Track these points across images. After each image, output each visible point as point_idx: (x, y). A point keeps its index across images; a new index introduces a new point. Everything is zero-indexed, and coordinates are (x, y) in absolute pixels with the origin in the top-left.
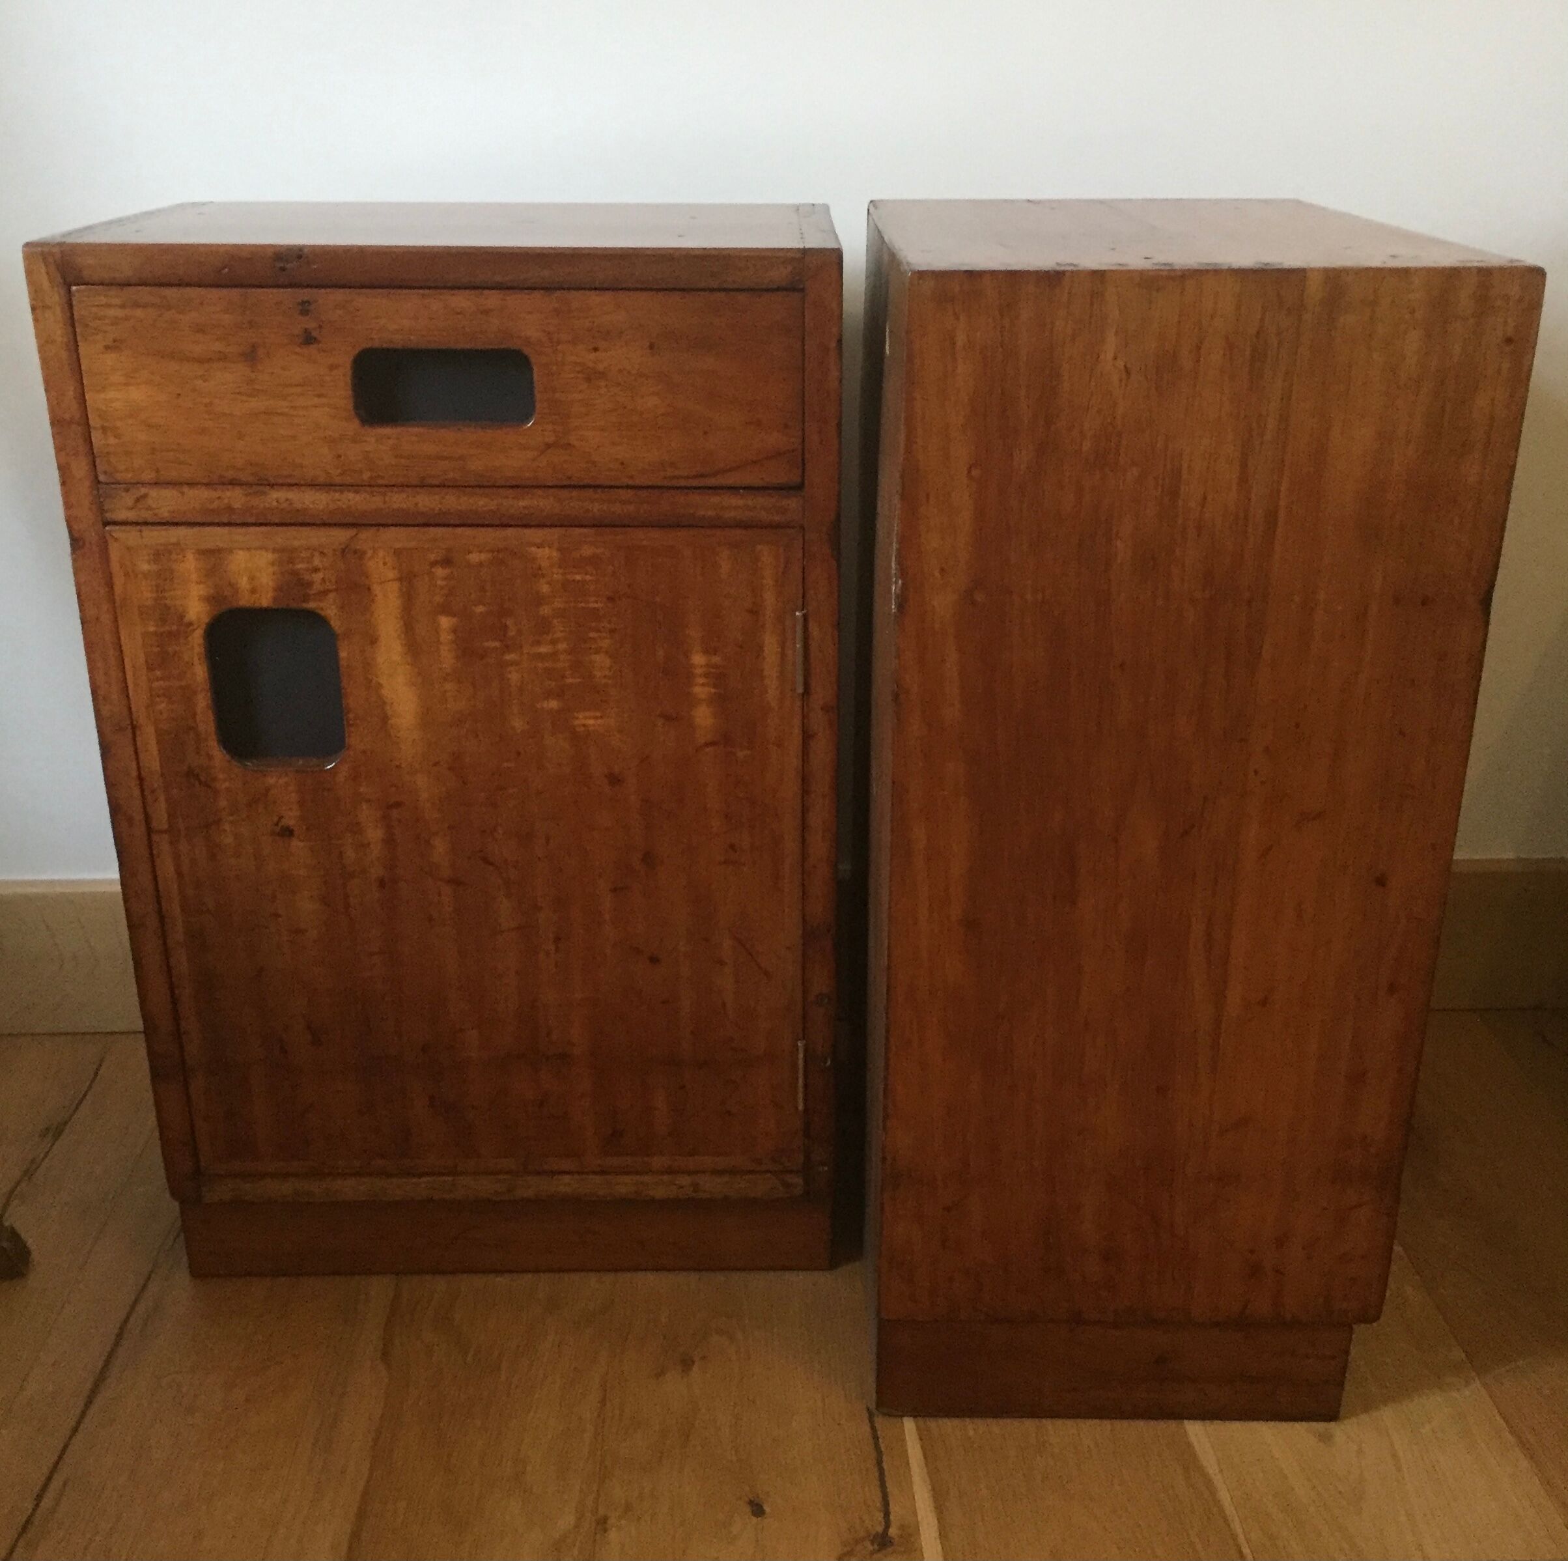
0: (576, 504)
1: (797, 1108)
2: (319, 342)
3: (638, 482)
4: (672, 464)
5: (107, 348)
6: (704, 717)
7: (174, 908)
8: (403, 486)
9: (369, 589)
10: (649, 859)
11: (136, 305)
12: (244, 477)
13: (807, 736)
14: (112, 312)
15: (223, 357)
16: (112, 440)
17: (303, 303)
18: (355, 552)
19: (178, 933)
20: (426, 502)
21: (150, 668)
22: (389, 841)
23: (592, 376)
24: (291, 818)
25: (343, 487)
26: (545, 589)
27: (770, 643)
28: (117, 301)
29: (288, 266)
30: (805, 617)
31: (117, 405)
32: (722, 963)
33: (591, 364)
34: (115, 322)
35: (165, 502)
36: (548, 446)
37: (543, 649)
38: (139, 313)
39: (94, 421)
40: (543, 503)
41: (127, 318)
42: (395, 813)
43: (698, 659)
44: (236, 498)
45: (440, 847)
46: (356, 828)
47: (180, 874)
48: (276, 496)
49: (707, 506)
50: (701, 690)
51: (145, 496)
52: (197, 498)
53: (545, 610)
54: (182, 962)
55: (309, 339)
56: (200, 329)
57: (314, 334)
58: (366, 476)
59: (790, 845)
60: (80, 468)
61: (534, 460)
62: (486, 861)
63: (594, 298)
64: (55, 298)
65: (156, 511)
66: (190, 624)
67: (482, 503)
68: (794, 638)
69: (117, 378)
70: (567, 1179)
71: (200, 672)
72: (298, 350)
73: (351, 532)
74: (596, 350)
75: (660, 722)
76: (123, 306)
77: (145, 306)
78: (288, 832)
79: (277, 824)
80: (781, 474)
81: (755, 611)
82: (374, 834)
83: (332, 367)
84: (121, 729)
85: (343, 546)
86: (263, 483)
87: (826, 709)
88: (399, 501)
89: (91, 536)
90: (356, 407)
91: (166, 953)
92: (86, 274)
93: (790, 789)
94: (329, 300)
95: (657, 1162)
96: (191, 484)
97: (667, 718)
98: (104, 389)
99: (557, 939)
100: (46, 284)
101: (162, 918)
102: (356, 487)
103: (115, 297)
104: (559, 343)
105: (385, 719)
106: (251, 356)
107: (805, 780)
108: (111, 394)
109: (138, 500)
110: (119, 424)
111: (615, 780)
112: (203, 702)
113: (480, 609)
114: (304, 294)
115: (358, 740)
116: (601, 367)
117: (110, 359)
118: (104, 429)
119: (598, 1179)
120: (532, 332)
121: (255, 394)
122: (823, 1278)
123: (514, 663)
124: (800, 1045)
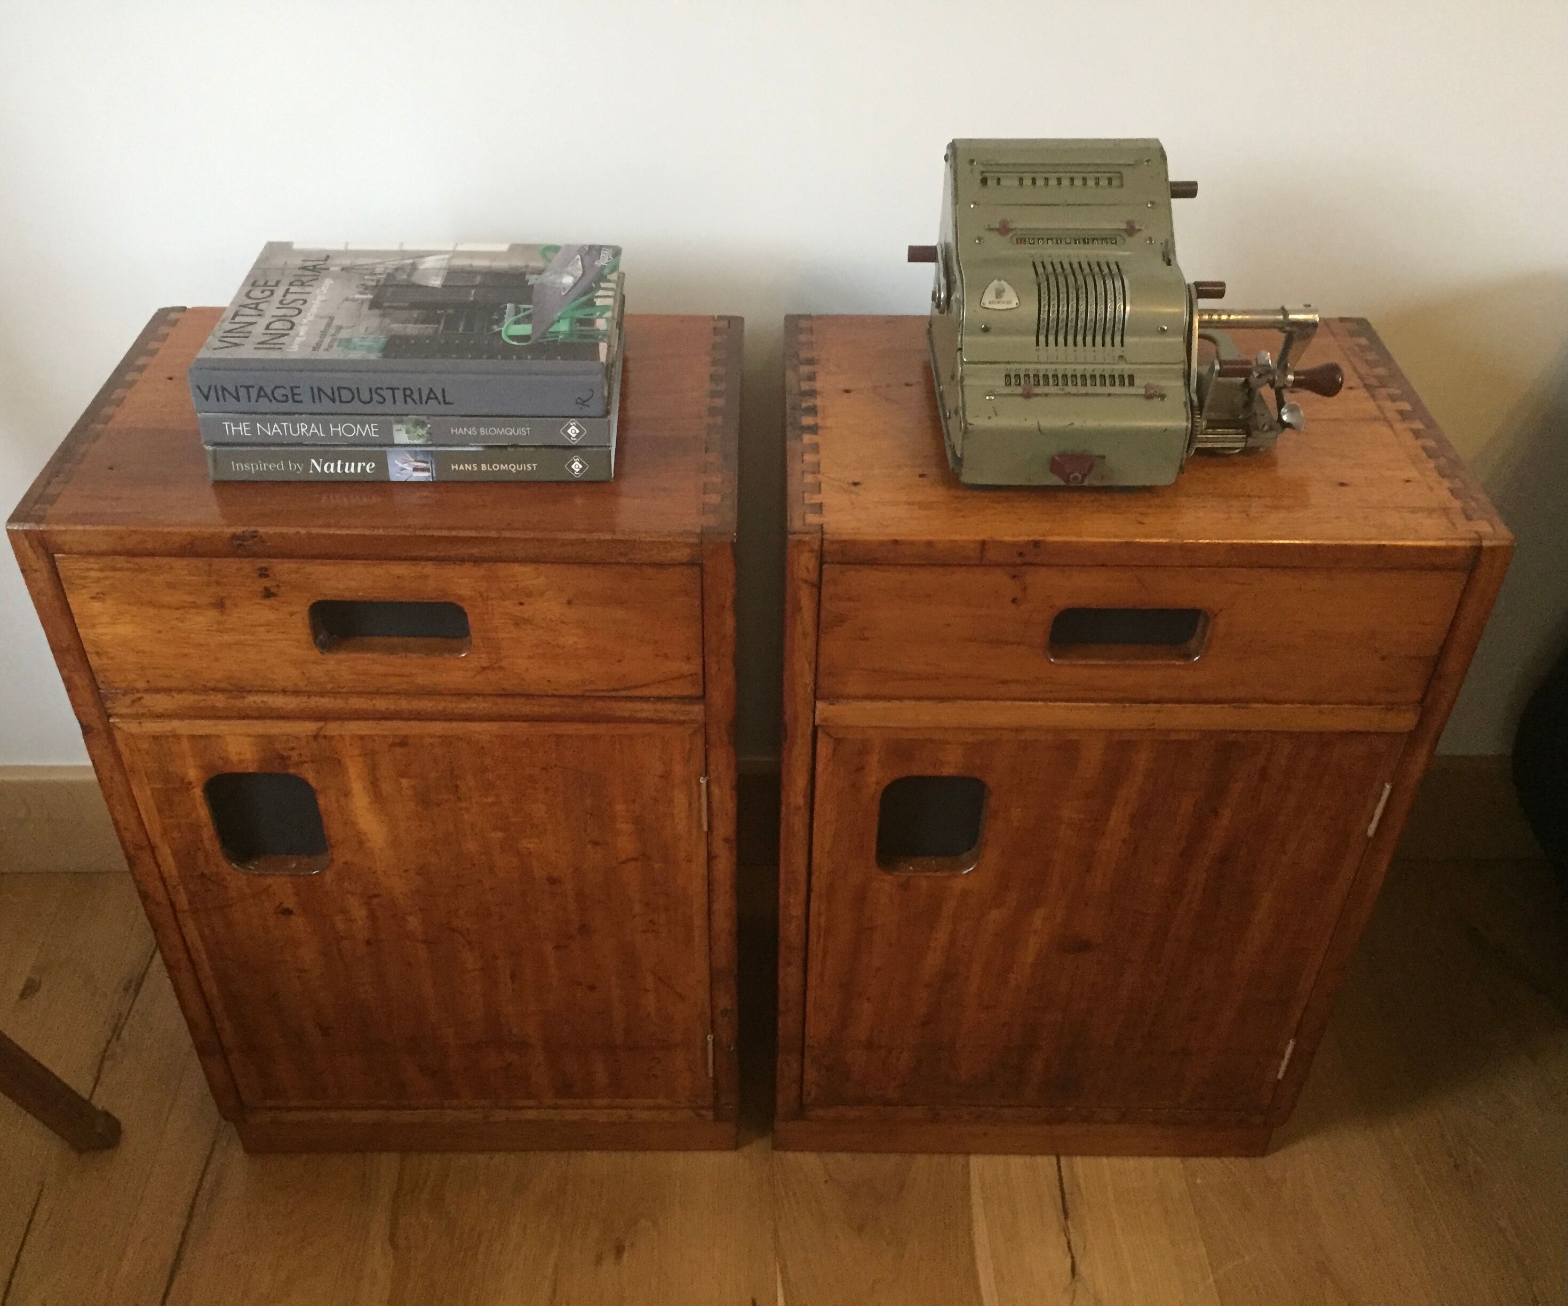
0: (510, 706)
1: (707, 1074)
2: (278, 596)
3: (562, 693)
4: (592, 682)
5: (93, 598)
6: (626, 844)
7: (202, 957)
8: (360, 694)
9: (339, 761)
10: (584, 929)
11: (114, 569)
12: (223, 685)
13: (711, 858)
14: (93, 574)
15: (194, 605)
16: (105, 661)
17: (261, 569)
18: (325, 737)
19: (206, 969)
20: (381, 704)
21: (160, 811)
22: (372, 916)
23: (519, 622)
24: (290, 904)
25: (309, 694)
26: (488, 761)
27: (680, 797)
28: (96, 566)
29: (245, 543)
30: (708, 783)
31: (107, 638)
32: (646, 990)
33: (518, 614)
34: (98, 580)
35: (159, 703)
36: (484, 669)
37: (490, 800)
38: (118, 574)
39: (88, 647)
40: (482, 706)
41: (106, 578)
42: (376, 901)
43: (619, 807)
44: (219, 701)
45: (413, 923)
46: (344, 911)
47: (202, 936)
48: (251, 699)
49: (625, 709)
50: (624, 827)
51: (140, 699)
52: (185, 700)
53: (490, 776)
54: (212, 988)
55: (268, 594)
56: (171, 586)
57: (273, 590)
58: (329, 686)
59: (699, 921)
60: (80, 680)
61: (473, 678)
62: (454, 930)
63: (517, 568)
64: (41, 564)
65: (152, 709)
66: (190, 783)
67: (427, 705)
68: (700, 796)
69: (105, 619)
70: (530, 1111)
71: (203, 812)
72: (260, 601)
73: (321, 724)
74: (521, 604)
75: (589, 846)
76: (101, 570)
77: (121, 569)
78: (288, 912)
79: (278, 907)
80: (689, 690)
81: (666, 776)
82: (359, 913)
83: (292, 614)
84: (141, 848)
85: (315, 733)
86: (241, 690)
87: (726, 840)
88: (357, 703)
89: (97, 725)
90: (315, 635)
91: (199, 984)
92: (66, 548)
93: (697, 886)
94: (283, 568)
95: (598, 1102)
96: (180, 691)
97: (596, 843)
98: (94, 626)
99: (513, 977)
100: (30, 552)
101: (192, 962)
102: (322, 694)
103: (92, 563)
104: (488, 598)
105: (361, 843)
106: (220, 605)
107: (710, 883)
108: (99, 630)
109: (133, 701)
110: (110, 650)
111: (552, 881)
112: (208, 832)
113: (433, 775)
114: (262, 563)
115: (342, 855)
116: (526, 616)
117: (97, 606)
118: (98, 654)
119: (553, 1112)
120: (465, 592)
121: (227, 631)
122: (728, 1157)
123: (467, 809)
124: (710, 1038)
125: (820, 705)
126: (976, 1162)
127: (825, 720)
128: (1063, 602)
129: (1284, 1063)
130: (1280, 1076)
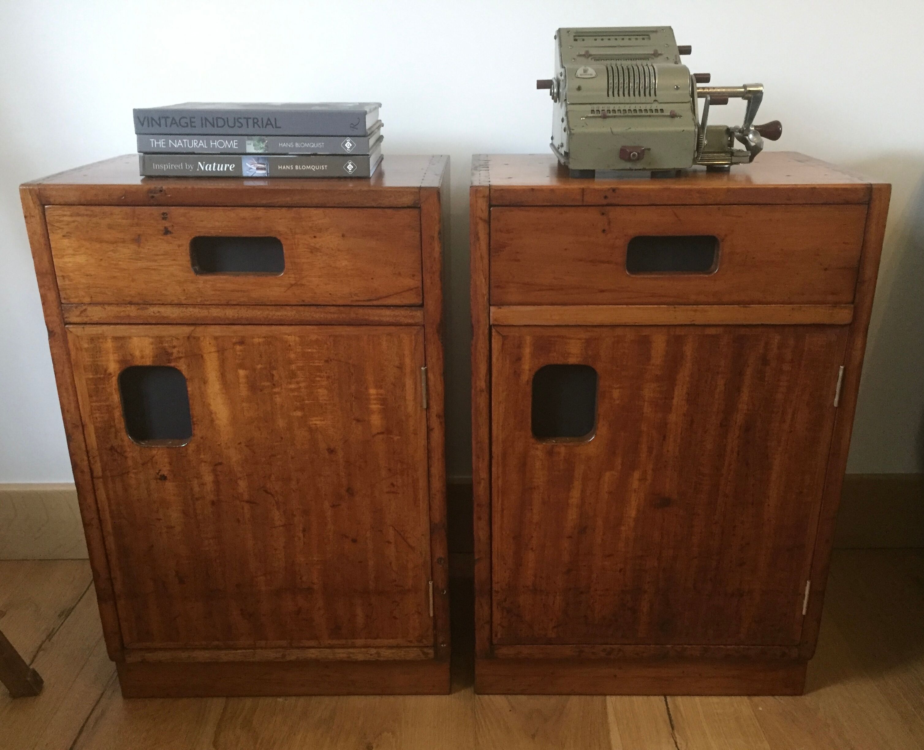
0: (308, 314)
1: (429, 614)
2: (172, 233)
3: (338, 303)
4: (356, 295)
5: (64, 236)
6: (376, 420)
7: (107, 516)
8: (217, 305)
9: (202, 356)
10: (350, 491)
11: (78, 215)
12: (136, 300)
13: (429, 430)
14: (65, 218)
15: (124, 241)
16: (67, 282)
17: (163, 214)
18: (194, 338)
19: (109, 527)
20: (230, 313)
21: (90, 396)
22: (217, 482)
23: (313, 250)
24: (165, 472)
25: (187, 305)
26: (292, 356)
27: (409, 383)
28: (68, 213)
29: (155, 195)
30: (426, 371)
31: (70, 265)
32: (389, 542)
33: (312, 245)
34: (68, 224)
35: (96, 313)
36: (292, 285)
37: (293, 386)
38: (79, 219)
39: (58, 273)
40: (289, 313)
41: (74, 222)
42: (219, 468)
43: (372, 391)
44: (132, 311)
45: (242, 485)
46: (199, 476)
47: (108, 499)
48: (152, 310)
49: (375, 315)
50: (375, 407)
51: (85, 310)
52: (112, 311)
53: (293, 367)
54: (111, 541)
55: (167, 232)
56: (110, 227)
57: (170, 229)
58: (199, 300)
59: (422, 483)
60: (52, 296)
61: (285, 292)
62: (266, 491)
63: (314, 211)
64: (36, 212)
65: (92, 318)
66: (110, 374)
67: (258, 313)
68: (421, 381)
69: (70, 251)
70: (312, 651)
71: (116, 398)
72: (162, 237)
73: (192, 328)
74: (315, 237)
75: (354, 422)
76: (71, 216)
77: (83, 215)
78: (164, 478)
79: (158, 474)
80: (413, 299)
81: (401, 367)
82: (208, 478)
83: (179, 246)
84: (77, 426)
85: (188, 335)
86: (146, 303)
87: (438, 416)
88: (215, 312)
89: (58, 330)
90: (193, 265)
91: (103, 539)
92: (52, 200)
93: (421, 454)
94: (177, 212)
95: (359, 642)
96: (109, 304)
97: (358, 421)
98: (63, 256)
99: (304, 530)
100: (31, 205)
101: (100, 520)
102: (194, 305)
103: (67, 211)
104: (296, 233)
105: (212, 421)
106: (137, 240)
107: (429, 451)
108: (66, 259)
109: (81, 312)
110: (71, 274)
111: (331, 451)
112: (118, 413)
113: (259, 366)
114: (164, 209)
115: (198, 432)
116: (318, 246)
117: (66, 242)
118: (63, 277)
119: (328, 650)
120: (281, 229)
121: (140, 259)
122: (445, 699)
123: (278, 393)
124: (431, 583)
125: (492, 309)
126: (611, 700)
127: (495, 320)
128: (633, 232)
129: (805, 602)
130: (804, 612)
